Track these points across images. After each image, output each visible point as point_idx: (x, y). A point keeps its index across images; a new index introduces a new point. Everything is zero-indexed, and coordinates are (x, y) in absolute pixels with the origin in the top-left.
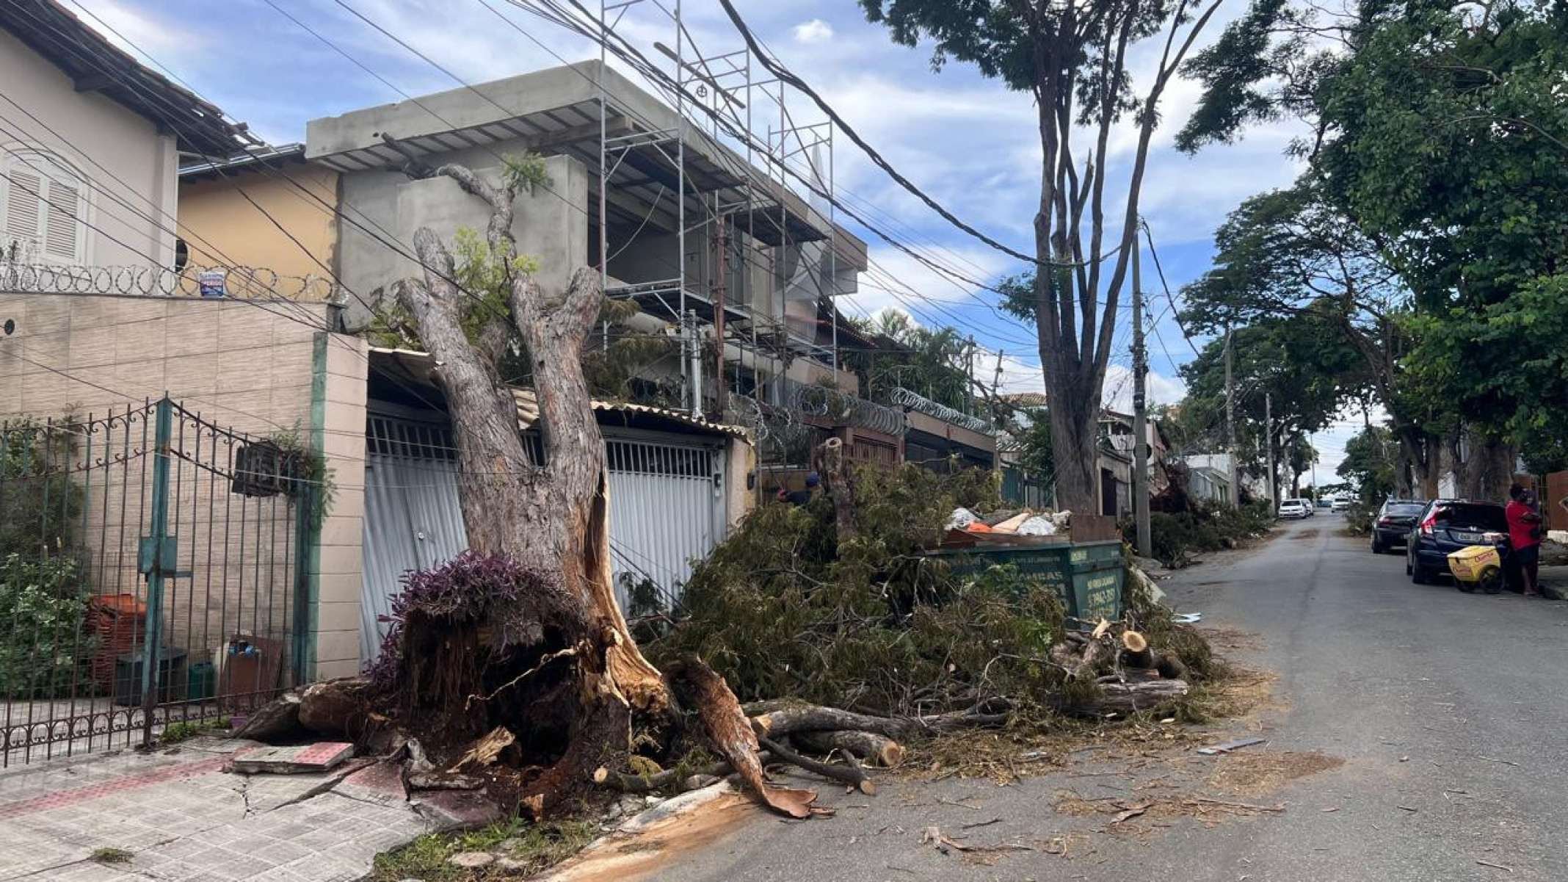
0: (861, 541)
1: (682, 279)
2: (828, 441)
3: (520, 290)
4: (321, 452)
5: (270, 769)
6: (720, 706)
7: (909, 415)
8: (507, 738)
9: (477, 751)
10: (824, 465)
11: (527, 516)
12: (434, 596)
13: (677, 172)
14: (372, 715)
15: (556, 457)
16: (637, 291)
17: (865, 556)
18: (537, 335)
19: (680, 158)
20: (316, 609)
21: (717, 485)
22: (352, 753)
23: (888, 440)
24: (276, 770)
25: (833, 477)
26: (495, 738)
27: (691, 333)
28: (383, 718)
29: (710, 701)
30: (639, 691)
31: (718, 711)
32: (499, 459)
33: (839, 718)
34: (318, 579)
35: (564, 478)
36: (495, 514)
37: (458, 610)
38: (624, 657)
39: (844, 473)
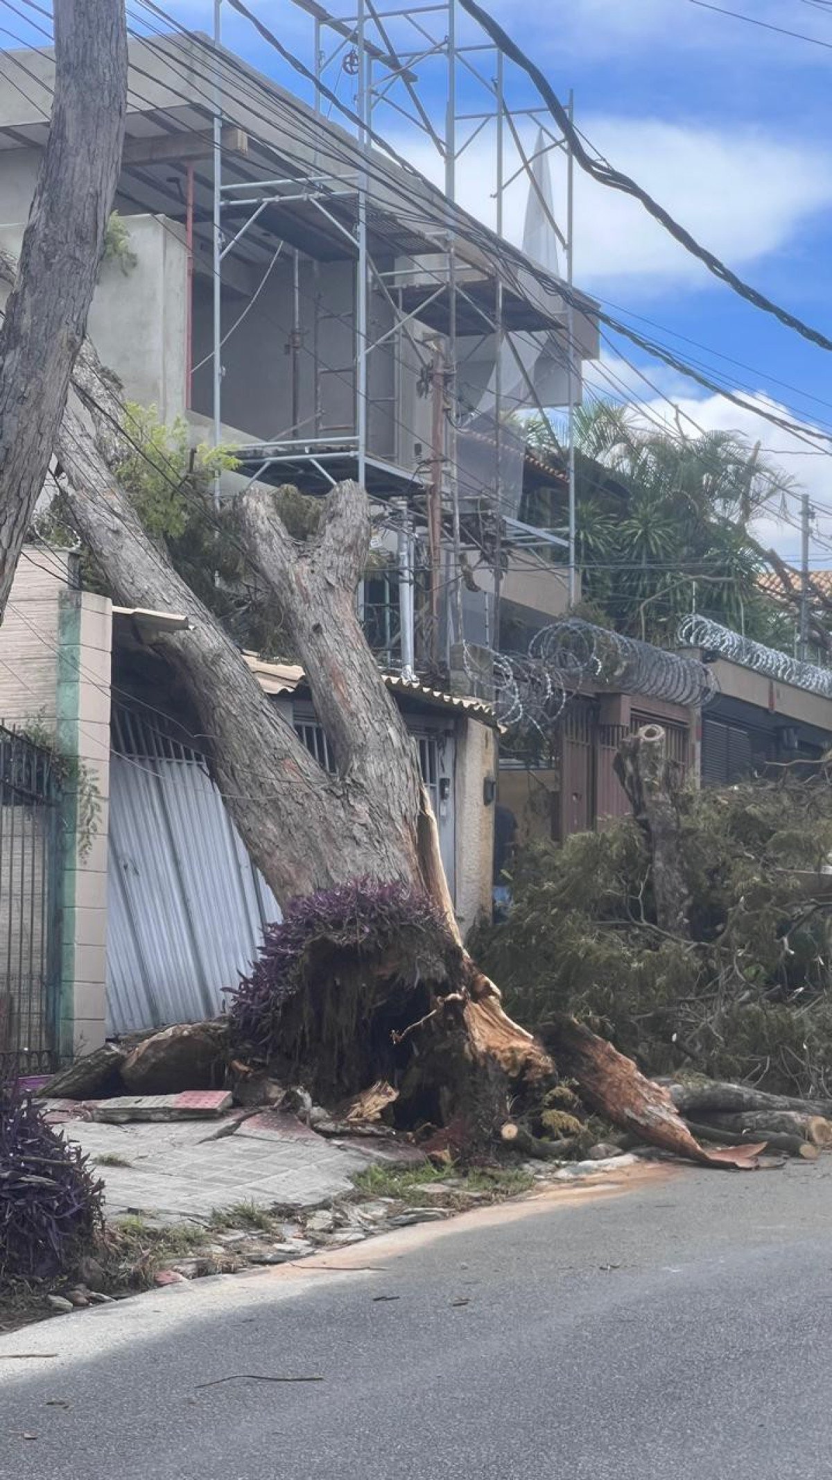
0: (765, 880)
1: (361, 437)
2: (642, 731)
3: (257, 513)
4: (74, 748)
5: (145, 1117)
6: (611, 1074)
7: (710, 667)
8: (390, 1094)
9: (362, 1106)
10: (636, 770)
11: (354, 838)
12: (338, 925)
13: (357, 251)
14: (236, 1063)
15: (363, 760)
16: (278, 454)
17: (774, 898)
18: (300, 585)
19: (361, 228)
20: (72, 953)
21: (443, 796)
22: (230, 1101)
23: (676, 715)
24: (153, 1117)
25: (651, 788)
26: (378, 1093)
27: (400, 541)
28: (246, 1068)
29: (596, 1069)
30: (508, 1054)
31: (609, 1080)
32: (288, 762)
33: (746, 1096)
34: (73, 912)
35: (382, 789)
36: (306, 834)
37: (367, 941)
38: (485, 1016)
39: (668, 782)
